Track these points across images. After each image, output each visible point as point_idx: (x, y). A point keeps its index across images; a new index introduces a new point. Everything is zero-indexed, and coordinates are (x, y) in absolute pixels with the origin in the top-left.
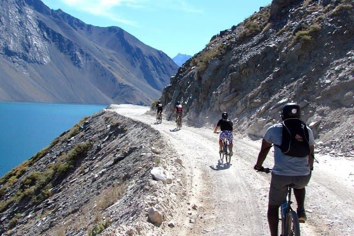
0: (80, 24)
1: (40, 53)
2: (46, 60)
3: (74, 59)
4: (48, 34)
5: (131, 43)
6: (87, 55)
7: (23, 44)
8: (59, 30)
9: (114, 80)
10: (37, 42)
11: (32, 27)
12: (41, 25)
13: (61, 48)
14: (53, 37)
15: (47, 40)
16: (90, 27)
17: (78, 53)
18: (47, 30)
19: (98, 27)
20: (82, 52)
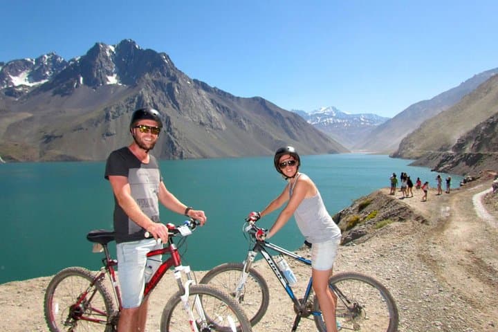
0: (232, 97)
1: (219, 122)
2: (224, 127)
3: (240, 124)
4: (219, 107)
5: (273, 109)
6: (248, 121)
7: (208, 118)
8: (225, 105)
9: (271, 138)
10: (215, 115)
11: (208, 104)
12: (212, 101)
13: (229, 117)
14: (223, 109)
15: (219, 112)
16: (238, 98)
17: (242, 120)
18: (218, 105)
19: (244, 98)
20: (244, 119)
